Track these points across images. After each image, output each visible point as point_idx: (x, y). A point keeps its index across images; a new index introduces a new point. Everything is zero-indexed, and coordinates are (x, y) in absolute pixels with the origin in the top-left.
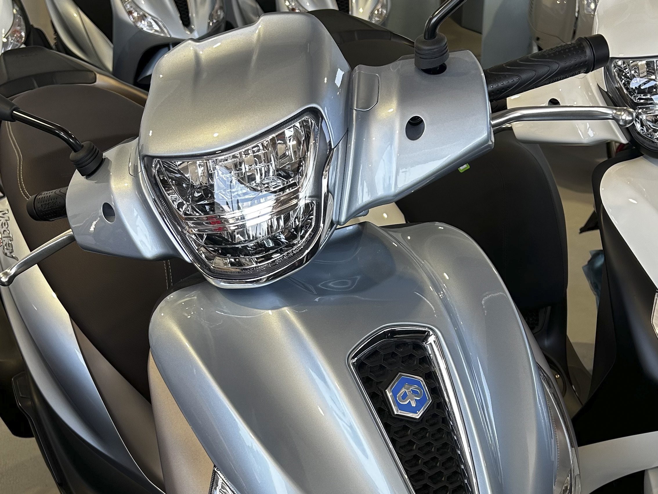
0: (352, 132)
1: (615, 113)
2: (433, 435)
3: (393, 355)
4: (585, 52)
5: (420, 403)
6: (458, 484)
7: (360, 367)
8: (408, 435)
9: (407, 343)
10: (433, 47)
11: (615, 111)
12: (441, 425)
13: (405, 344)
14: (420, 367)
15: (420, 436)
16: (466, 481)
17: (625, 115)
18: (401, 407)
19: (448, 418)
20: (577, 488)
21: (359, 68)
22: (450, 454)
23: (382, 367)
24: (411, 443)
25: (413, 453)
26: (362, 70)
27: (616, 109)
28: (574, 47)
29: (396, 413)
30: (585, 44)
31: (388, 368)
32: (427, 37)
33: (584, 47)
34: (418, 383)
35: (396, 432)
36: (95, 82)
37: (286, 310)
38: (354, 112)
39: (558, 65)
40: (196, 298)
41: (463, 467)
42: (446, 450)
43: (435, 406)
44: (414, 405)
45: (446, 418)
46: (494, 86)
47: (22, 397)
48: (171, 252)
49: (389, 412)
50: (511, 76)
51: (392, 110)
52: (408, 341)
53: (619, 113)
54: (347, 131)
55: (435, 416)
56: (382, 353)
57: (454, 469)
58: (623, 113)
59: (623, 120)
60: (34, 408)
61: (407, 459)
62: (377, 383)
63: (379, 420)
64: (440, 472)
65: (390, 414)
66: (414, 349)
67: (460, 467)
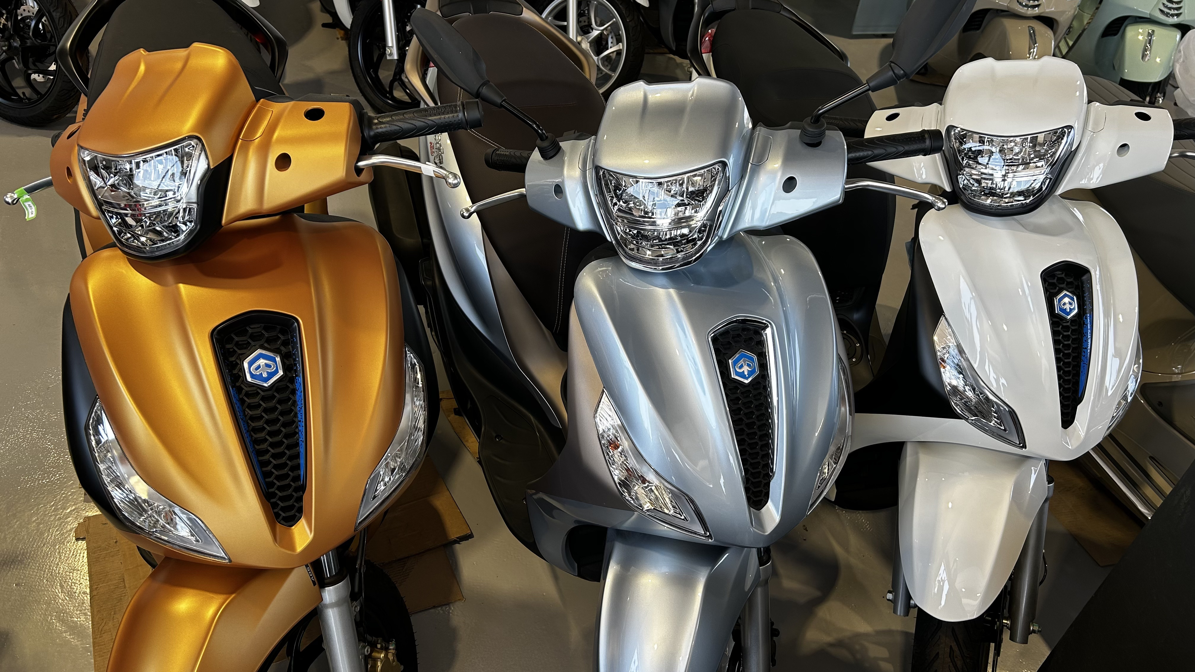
0: (745, 179)
1: (934, 200)
2: (755, 396)
3: (739, 336)
4: (926, 142)
5: (750, 373)
6: (764, 432)
7: (715, 340)
8: (737, 393)
9: (750, 329)
10: (815, 130)
11: (934, 199)
12: (761, 390)
13: (749, 329)
14: (756, 347)
15: (745, 395)
16: (770, 431)
17: (940, 203)
18: (737, 374)
19: (767, 386)
20: (847, 449)
21: (760, 128)
22: (764, 411)
23: (729, 343)
24: (738, 399)
25: (738, 406)
26: (762, 131)
27: (935, 197)
28: (918, 137)
29: (733, 377)
30: (926, 136)
31: (733, 344)
32: (812, 121)
33: (925, 139)
34: (752, 359)
35: (730, 389)
36: (521, 15)
37: (672, 291)
38: (750, 164)
39: (903, 149)
40: (610, 268)
41: (770, 421)
42: (761, 408)
43: (761, 376)
44: (746, 373)
45: (766, 386)
46: (853, 155)
47: (426, 278)
48: (598, 230)
49: (728, 375)
50: (867, 150)
51: (776, 166)
52: (751, 327)
53: (937, 201)
54: (742, 177)
55: (759, 383)
56: (731, 333)
57: (764, 422)
58: (939, 202)
59: (938, 206)
60: (434, 288)
61: (733, 409)
62: (724, 354)
63: (720, 380)
64: (754, 422)
65: (728, 376)
66: (754, 333)
67: (768, 421)
